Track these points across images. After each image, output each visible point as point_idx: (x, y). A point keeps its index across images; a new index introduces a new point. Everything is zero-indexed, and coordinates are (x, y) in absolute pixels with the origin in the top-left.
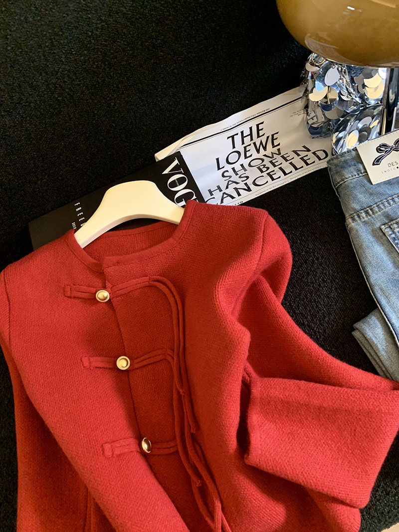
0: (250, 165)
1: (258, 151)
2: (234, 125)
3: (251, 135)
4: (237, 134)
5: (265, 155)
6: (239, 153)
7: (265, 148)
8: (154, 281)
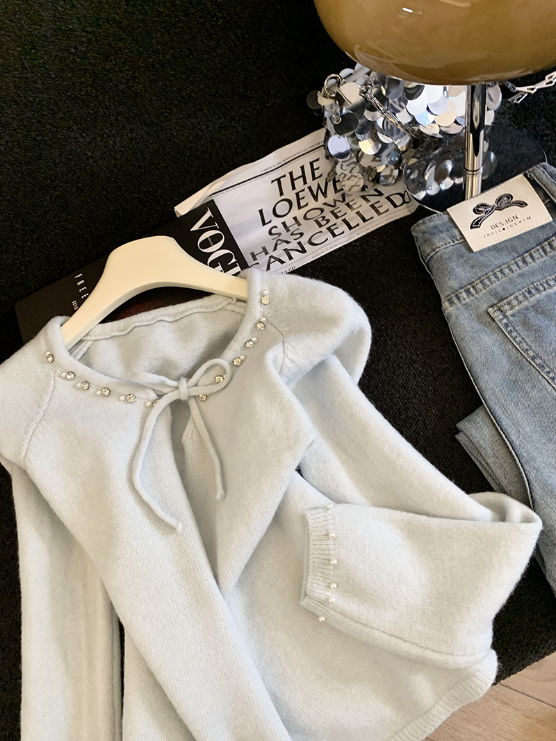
0: (305, 218)
1: (316, 198)
2: (279, 163)
3: (303, 176)
4: (284, 176)
5: (325, 204)
6: (289, 201)
7: (325, 194)
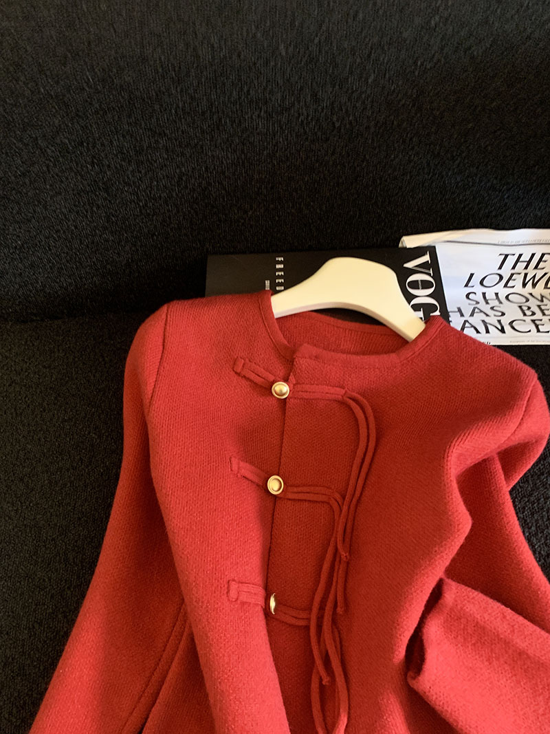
0: (507, 297)
1: (524, 285)
2: (518, 242)
3: (529, 262)
4: (513, 255)
5: (531, 294)
6: (501, 277)
7: (534, 285)
8: (350, 398)
